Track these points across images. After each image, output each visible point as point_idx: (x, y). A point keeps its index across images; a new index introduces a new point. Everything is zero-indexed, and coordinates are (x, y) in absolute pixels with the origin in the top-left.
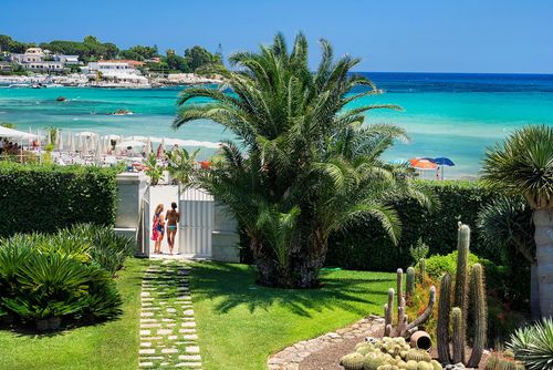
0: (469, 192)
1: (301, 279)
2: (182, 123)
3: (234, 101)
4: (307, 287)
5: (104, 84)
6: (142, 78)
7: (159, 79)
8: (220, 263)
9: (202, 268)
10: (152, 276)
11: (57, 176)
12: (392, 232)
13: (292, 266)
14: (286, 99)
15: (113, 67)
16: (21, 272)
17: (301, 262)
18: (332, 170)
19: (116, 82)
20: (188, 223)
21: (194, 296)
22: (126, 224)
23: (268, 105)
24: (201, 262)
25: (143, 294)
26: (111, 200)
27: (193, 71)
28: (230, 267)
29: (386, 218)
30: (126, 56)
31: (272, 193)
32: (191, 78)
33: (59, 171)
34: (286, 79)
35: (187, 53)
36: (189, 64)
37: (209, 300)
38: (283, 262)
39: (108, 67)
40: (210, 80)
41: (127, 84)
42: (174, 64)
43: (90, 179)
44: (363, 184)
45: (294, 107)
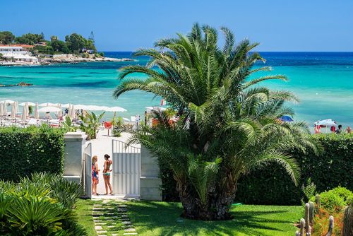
0: (338, 142)
1: (216, 212)
2: (120, 93)
3: (162, 76)
4: (222, 219)
5: (4, 63)
6: (34, 58)
7: (46, 59)
8: (147, 202)
9: (135, 206)
10: (98, 213)
11: (17, 136)
12: (293, 176)
13: (210, 202)
14: (206, 74)
15: (10, 50)
16: (9, 213)
17: (216, 199)
18: (245, 126)
19: (14, 61)
20: (120, 171)
21: (137, 228)
22: (72, 172)
23: (194, 79)
24: (132, 201)
25: (97, 228)
26: (60, 154)
27: (72, 52)
28: (155, 205)
29: (288, 165)
30: (20, 41)
31: (195, 146)
32: (71, 58)
33: (19, 132)
34: (206, 59)
35: (67, 39)
36: (69, 47)
37: (150, 231)
38: (204, 199)
39: (7, 50)
40: (85, 59)
41: (22, 63)
42: (57, 47)
43: (43, 138)
44: (267, 138)
45: (212, 80)
